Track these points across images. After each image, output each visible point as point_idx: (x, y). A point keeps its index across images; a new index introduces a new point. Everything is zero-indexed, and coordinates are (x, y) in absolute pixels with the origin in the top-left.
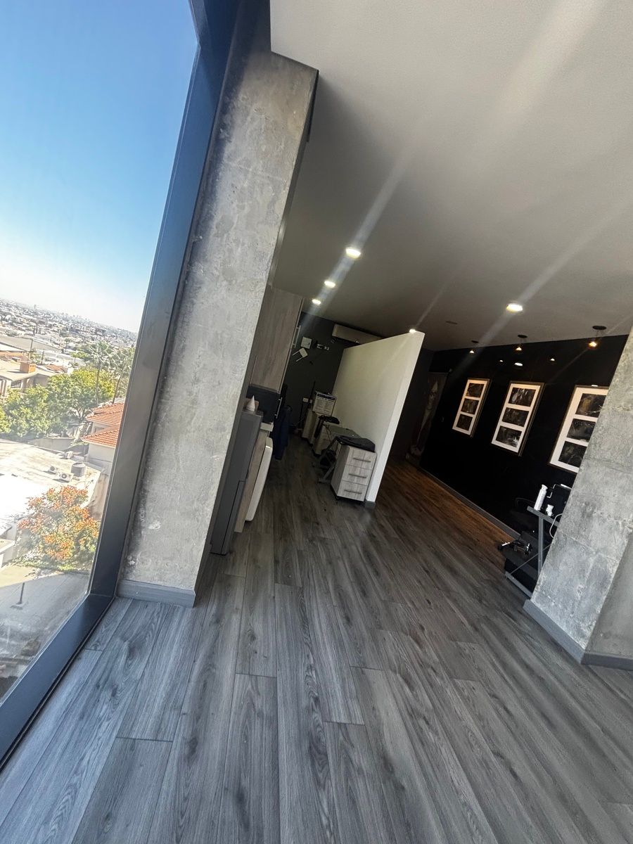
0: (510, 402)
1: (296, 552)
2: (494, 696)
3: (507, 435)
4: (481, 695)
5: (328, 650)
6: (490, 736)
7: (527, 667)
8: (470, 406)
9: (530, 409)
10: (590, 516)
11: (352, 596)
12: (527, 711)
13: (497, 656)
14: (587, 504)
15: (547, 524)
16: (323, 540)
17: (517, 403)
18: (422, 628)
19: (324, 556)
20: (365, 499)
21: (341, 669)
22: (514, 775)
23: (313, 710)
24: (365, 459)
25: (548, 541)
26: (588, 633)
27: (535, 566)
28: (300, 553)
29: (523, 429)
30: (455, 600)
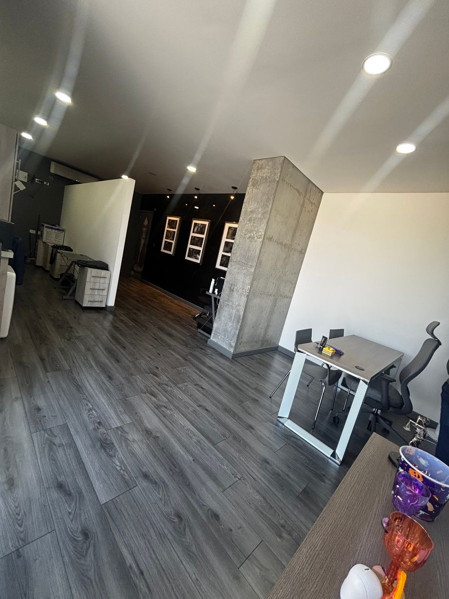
0: (193, 232)
1: (58, 350)
2: (196, 385)
3: (194, 253)
4: (191, 387)
5: (100, 397)
6: (196, 401)
7: (211, 368)
8: (170, 235)
9: (204, 236)
10: (233, 290)
11: (110, 365)
12: (211, 385)
13: (197, 368)
14: (232, 285)
15: (215, 299)
16: (78, 338)
17: (197, 233)
18: (157, 368)
19: (83, 347)
20: (106, 305)
21: (111, 403)
22: (207, 410)
23: (98, 428)
24: (102, 276)
25: (216, 307)
26: (234, 344)
27: (211, 322)
28: (62, 350)
29: (201, 249)
30: (174, 349)
